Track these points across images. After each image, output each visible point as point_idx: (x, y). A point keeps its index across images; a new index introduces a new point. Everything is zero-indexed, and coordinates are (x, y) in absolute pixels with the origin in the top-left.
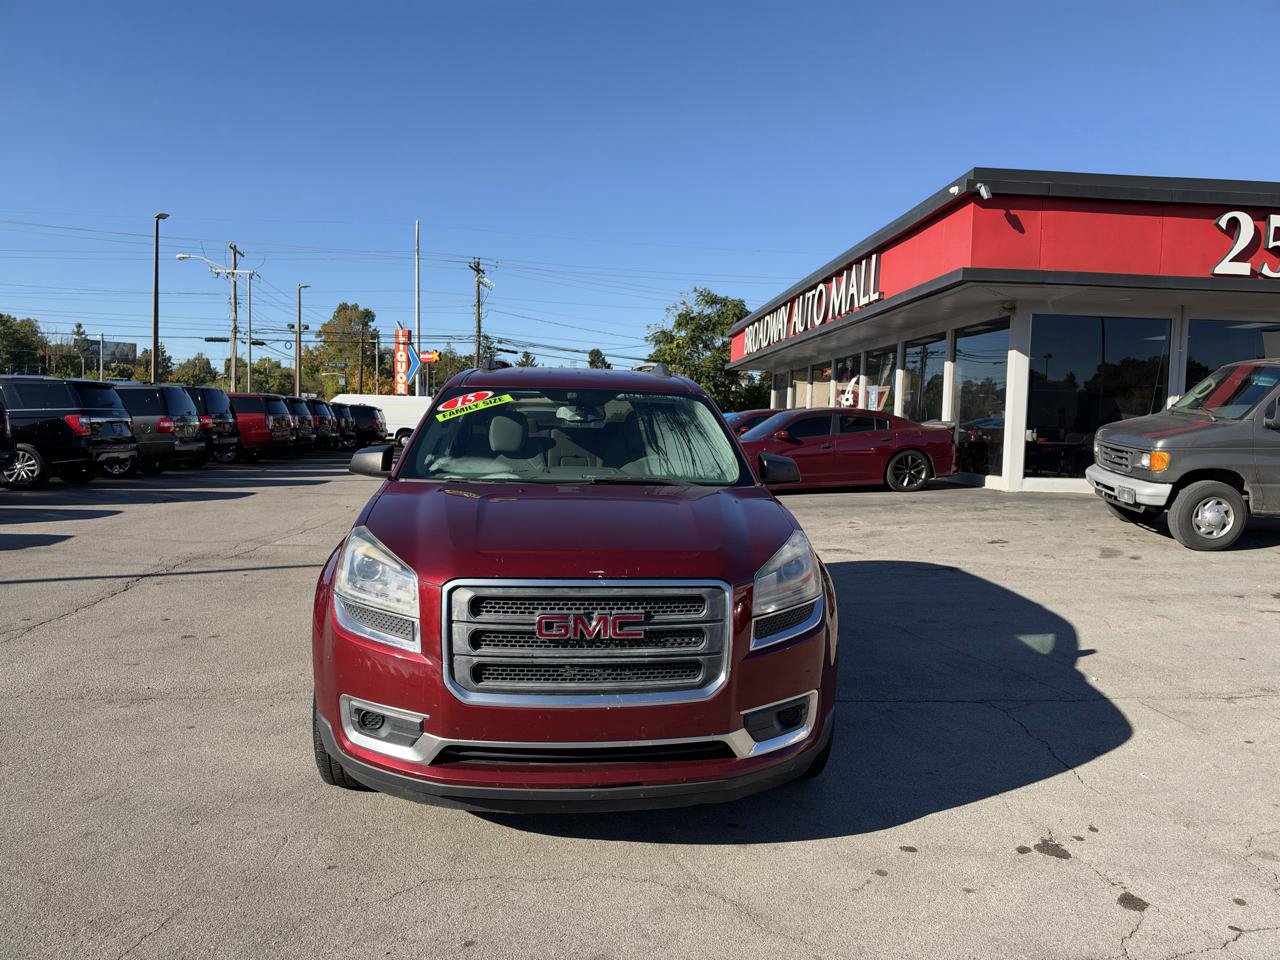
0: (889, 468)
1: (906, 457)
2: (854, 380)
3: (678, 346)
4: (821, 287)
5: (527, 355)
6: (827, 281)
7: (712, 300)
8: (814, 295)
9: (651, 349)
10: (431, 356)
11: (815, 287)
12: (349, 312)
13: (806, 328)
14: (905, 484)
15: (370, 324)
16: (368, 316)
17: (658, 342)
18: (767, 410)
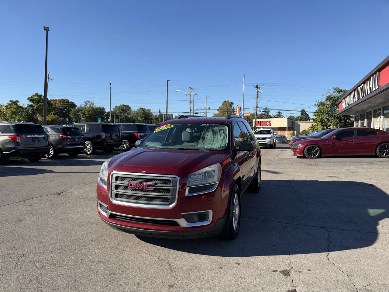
0: (377, 149)
1: (385, 145)
2: (380, 117)
3: (326, 107)
4: (362, 85)
5: (279, 113)
6: (364, 83)
7: (339, 91)
8: (360, 88)
9: (316, 109)
10: (248, 114)
11: (360, 85)
12: (226, 103)
13: (358, 100)
14: (384, 155)
15: (232, 106)
16: (232, 104)
17: (319, 106)
18: (353, 128)
